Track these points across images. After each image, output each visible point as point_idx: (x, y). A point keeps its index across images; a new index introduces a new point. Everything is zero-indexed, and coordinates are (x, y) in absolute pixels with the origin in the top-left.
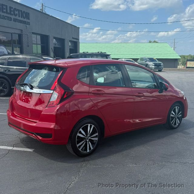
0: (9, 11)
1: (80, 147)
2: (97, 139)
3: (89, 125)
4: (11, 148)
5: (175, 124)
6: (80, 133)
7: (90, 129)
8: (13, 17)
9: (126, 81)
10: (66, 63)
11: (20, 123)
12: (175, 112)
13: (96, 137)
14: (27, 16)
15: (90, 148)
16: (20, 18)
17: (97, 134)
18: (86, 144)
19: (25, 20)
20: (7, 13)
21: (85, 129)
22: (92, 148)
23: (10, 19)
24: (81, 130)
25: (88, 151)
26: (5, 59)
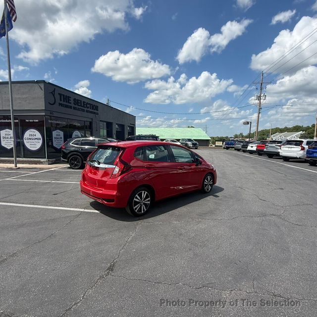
0: (82, 105)
1: (136, 209)
2: (149, 202)
3: (143, 192)
4: (82, 210)
5: (208, 189)
6: (136, 198)
7: (144, 195)
8: (86, 109)
9: (171, 157)
10: (125, 145)
11: (90, 190)
12: (208, 181)
13: (148, 201)
14: (96, 108)
15: (144, 210)
16: (91, 110)
17: (149, 199)
18: (141, 207)
19: (95, 111)
20: (81, 106)
21: (140, 195)
22: (145, 210)
23: (83, 111)
24: (137, 196)
25: (142, 212)
26: (79, 141)
